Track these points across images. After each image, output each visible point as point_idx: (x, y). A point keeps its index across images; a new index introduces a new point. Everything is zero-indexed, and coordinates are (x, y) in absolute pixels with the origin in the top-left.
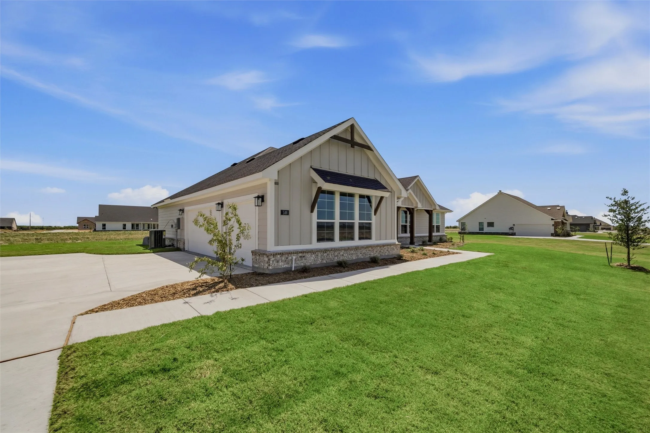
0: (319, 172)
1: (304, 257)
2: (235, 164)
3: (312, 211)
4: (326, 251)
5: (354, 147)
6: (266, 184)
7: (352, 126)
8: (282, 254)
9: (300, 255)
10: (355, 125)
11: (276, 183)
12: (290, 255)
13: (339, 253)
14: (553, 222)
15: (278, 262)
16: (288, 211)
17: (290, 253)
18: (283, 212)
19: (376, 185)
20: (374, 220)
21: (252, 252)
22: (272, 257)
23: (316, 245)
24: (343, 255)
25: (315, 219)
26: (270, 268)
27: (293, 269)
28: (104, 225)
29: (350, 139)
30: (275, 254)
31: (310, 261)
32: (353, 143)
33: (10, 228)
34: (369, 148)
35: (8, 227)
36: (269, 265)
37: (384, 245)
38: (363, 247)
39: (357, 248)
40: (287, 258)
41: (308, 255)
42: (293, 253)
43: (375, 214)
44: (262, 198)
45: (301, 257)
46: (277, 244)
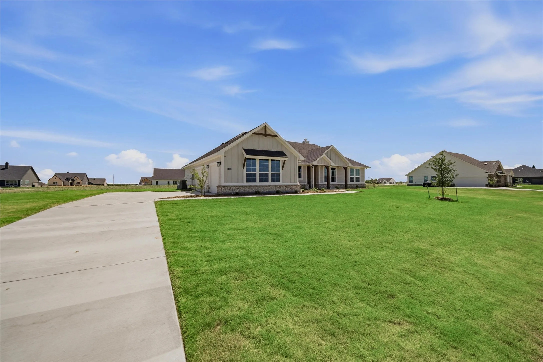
0: (246, 150)
1: (239, 188)
2: (223, 143)
3: (244, 168)
4: (250, 186)
5: (266, 137)
6: (221, 157)
7: (265, 127)
8: (227, 187)
9: (237, 187)
10: (267, 126)
11: (225, 156)
12: (231, 187)
13: (259, 188)
14: (487, 175)
15: (226, 190)
16: (231, 168)
17: (232, 186)
18: (228, 169)
19: (282, 154)
20: (281, 172)
21: (217, 186)
22: (223, 188)
23: (245, 183)
24: (261, 189)
25: (245, 172)
26: (222, 192)
27: (233, 194)
28: (157, 182)
29: (264, 133)
30: (224, 187)
31: (242, 190)
32: (266, 135)
33: (103, 185)
34: (276, 136)
35: (102, 184)
36: (222, 191)
37: (288, 186)
38: (273, 186)
39: (269, 186)
40: (230, 189)
41: (241, 188)
42: (233, 186)
43: (282, 169)
44: (220, 163)
45: (237, 188)
46: (226, 182)
